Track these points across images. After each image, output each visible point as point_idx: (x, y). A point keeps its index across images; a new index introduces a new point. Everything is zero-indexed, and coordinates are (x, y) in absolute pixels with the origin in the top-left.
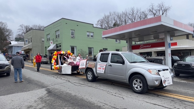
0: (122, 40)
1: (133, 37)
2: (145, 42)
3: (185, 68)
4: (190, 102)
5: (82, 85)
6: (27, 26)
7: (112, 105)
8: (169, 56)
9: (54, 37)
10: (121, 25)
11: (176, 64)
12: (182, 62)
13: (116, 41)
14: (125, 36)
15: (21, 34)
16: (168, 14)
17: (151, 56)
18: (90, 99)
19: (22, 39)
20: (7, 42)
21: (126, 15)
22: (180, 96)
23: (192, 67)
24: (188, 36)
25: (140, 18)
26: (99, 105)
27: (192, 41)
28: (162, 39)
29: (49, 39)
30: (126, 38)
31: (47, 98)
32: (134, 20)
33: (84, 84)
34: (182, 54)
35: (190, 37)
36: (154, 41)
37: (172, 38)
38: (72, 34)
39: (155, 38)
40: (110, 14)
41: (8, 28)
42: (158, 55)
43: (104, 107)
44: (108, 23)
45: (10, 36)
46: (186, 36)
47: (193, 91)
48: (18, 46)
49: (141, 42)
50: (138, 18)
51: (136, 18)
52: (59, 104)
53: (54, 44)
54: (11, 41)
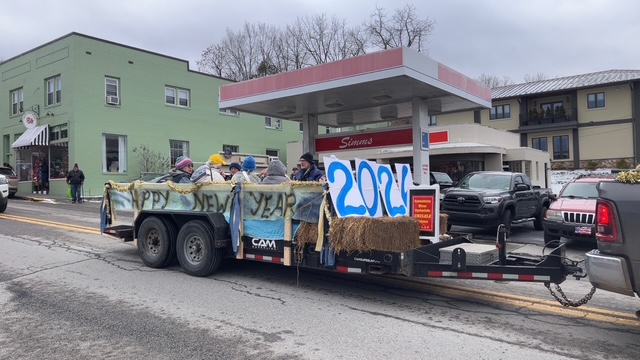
0: (287, 119)
1: (320, 110)
3: (466, 208)
5: (145, 268)
8: (423, 172)
10: (284, 72)
12: (457, 191)
13: (269, 122)
14: (295, 108)
16: (425, 44)
21: (299, 39)
23: (483, 204)
24: (477, 113)
25: (343, 50)
27: (487, 128)
28: (408, 120)
30: (297, 113)
32: (323, 57)
34: (461, 168)
35: (484, 116)
37: (434, 118)
39: (385, 118)
40: (248, 30)
46: (472, 113)
49: (346, 129)
50: (337, 50)
51: (331, 50)
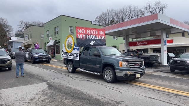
0: (120, 37)
1: (130, 34)
2: (142, 39)
3: (180, 65)
4: (184, 96)
5: (81, 80)
6: (27, 23)
7: (110, 99)
8: (164, 53)
9: (54, 34)
10: (119, 23)
11: (171, 61)
12: (177, 59)
13: (114, 38)
14: (122, 33)
15: (21, 30)
16: (164, 12)
17: (147, 53)
18: (89, 92)
19: (22, 35)
20: (8, 37)
21: (123, 13)
22: (175, 91)
23: (186, 63)
24: (183, 33)
25: (137, 15)
26: (98, 98)
27: (187, 38)
28: (158, 36)
29: (48, 35)
30: (123, 34)
31: (49, 91)
32: (131, 17)
33: (83, 78)
34: (178, 51)
35: (186, 34)
36: (151, 38)
37: (168, 35)
38: (70, 31)
39: (151, 35)
40: (108, 11)
41: (8, 24)
42: (154, 52)
43: (103, 100)
44: (105, 20)
45: (10, 32)
46: (181, 34)
47: (187, 86)
48: (18, 42)
49: (138, 39)
50: (135, 15)
51: (133, 15)
52: (60, 96)
53: (53, 40)
54: (11, 36)
